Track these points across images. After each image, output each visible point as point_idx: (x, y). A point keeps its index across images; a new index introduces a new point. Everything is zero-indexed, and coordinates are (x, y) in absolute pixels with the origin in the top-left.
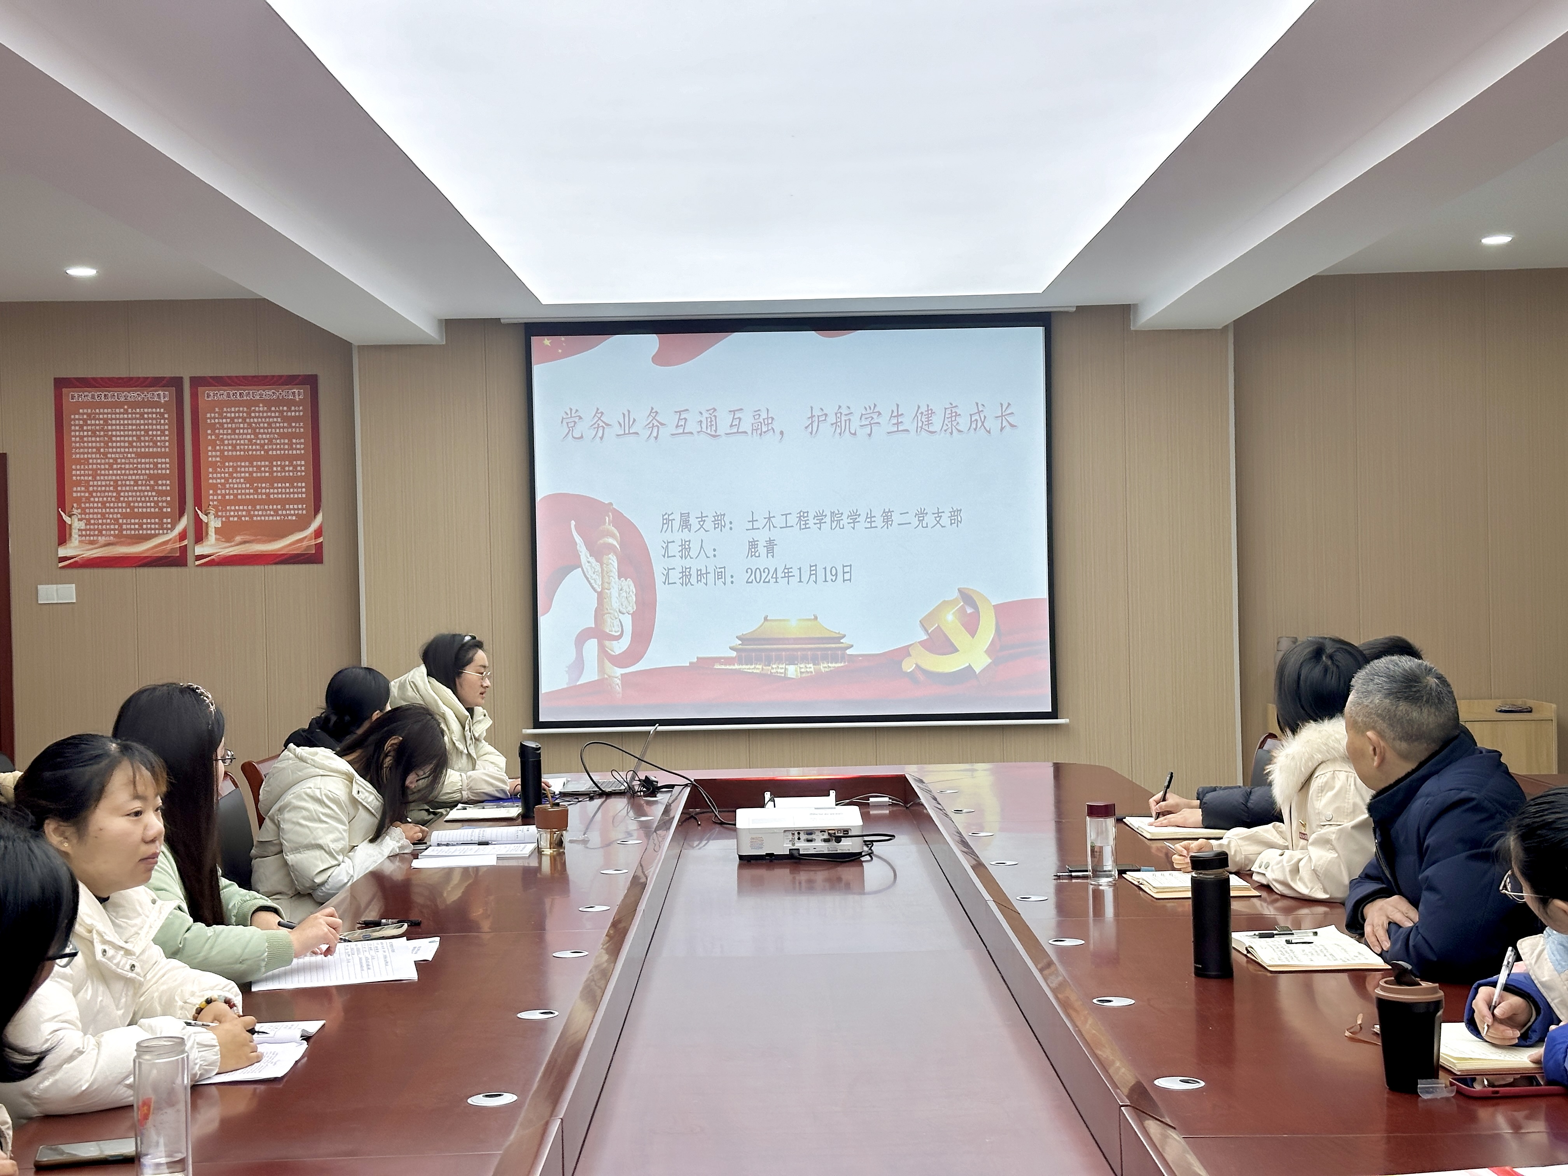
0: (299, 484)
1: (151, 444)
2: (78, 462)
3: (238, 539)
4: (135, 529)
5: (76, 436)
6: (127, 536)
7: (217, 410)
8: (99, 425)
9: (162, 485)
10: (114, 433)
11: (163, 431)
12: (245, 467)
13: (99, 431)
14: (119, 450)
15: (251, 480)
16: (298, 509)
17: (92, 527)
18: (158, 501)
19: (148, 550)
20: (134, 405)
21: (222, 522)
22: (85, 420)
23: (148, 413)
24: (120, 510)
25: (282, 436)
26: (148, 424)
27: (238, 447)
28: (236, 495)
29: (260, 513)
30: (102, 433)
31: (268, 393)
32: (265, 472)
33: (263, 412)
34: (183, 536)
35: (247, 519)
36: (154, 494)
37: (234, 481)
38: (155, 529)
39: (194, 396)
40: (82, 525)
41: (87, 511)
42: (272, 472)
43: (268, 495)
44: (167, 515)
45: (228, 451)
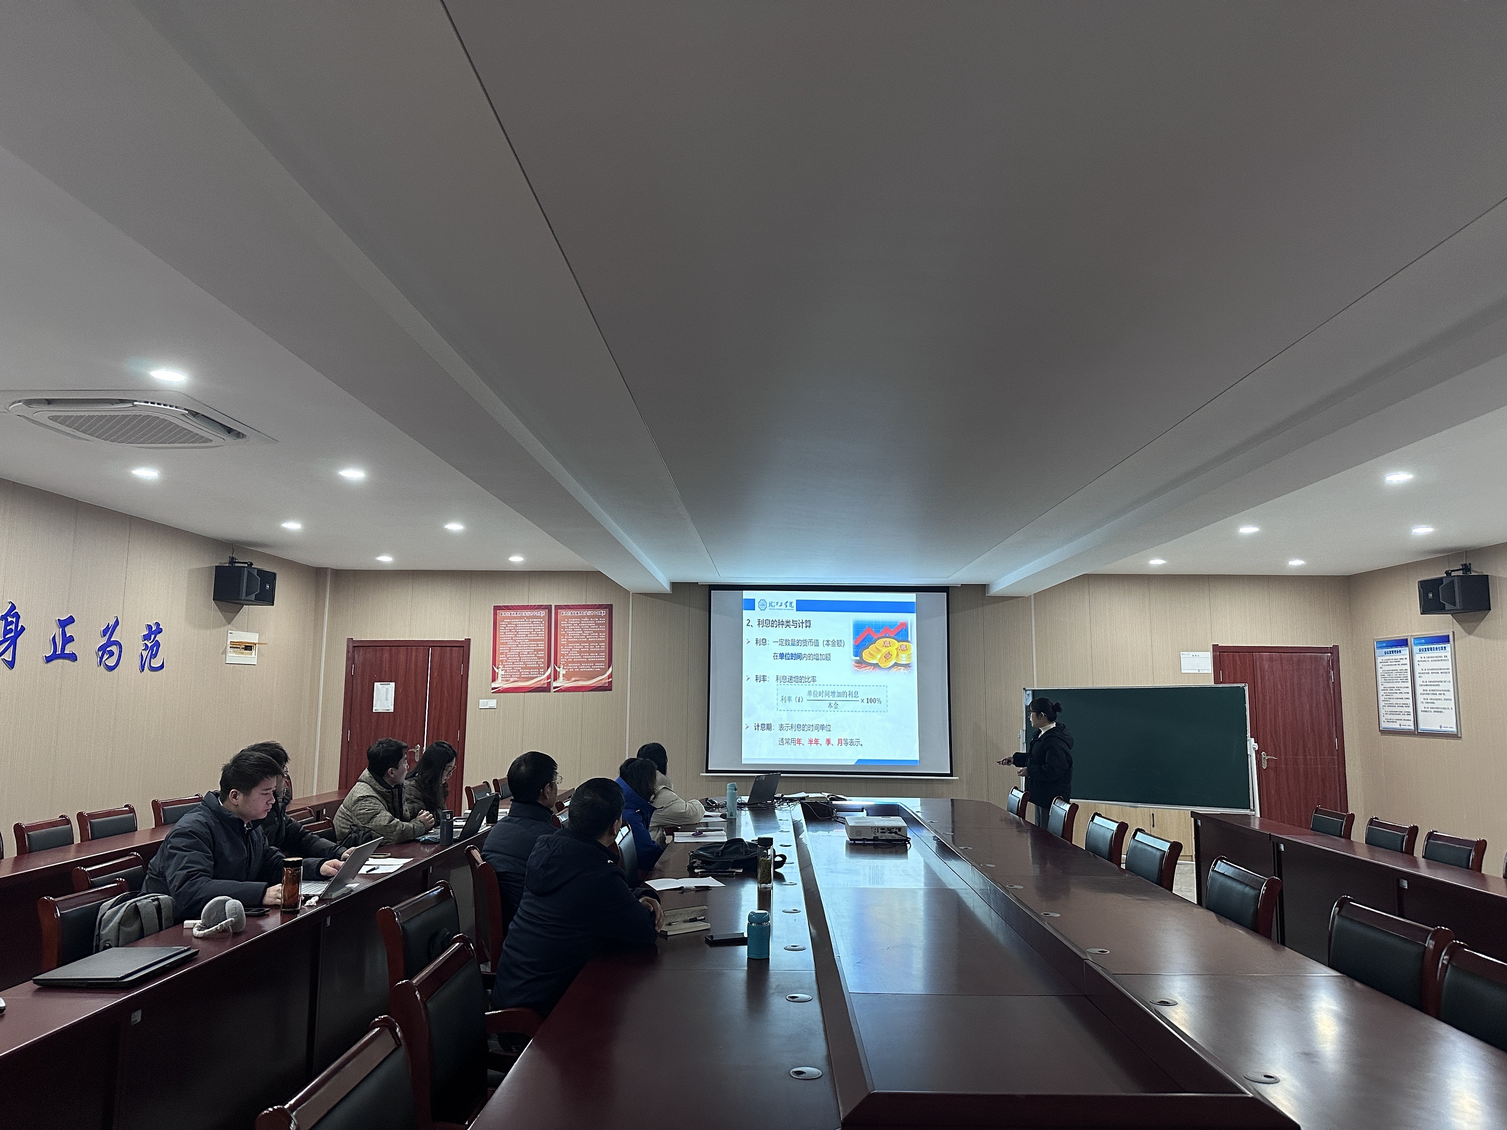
0: (602, 654)
1: (536, 635)
2: (503, 644)
3: (573, 679)
4: (527, 674)
5: (502, 632)
6: (523, 678)
7: (566, 620)
8: (513, 627)
9: (540, 654)
10: (519, 630)
11: (541, 629)
12: (578, 646)
13: (513, 629)
14: (521, 638)
15: (580, 652)
16: (601, 665)
17: (508, 673)
18: (538, 661)
19: (531, 684)
20: (528, 618)
21: (566, 672)
22: (507, 625)
23: (535, 622)
24: (521, 666)
25: (595, 632)
26: (535, 626)
27: (575, 637)
28: (573, 659)
29: (584, 667)
30: (514, 631)
31: (589, 613)
32: (587, 648)
33: (587, 621)
34: (549, 677)
35: (578, 670)
36: (536, 658)
37: (572, 652)
38: (536, 674)
39: (556, 614)
40: (503, 673)
41: (506, 666)
42: (589, 649)
43: (588, 659)
44: (542, 668)
45: (570, 639)
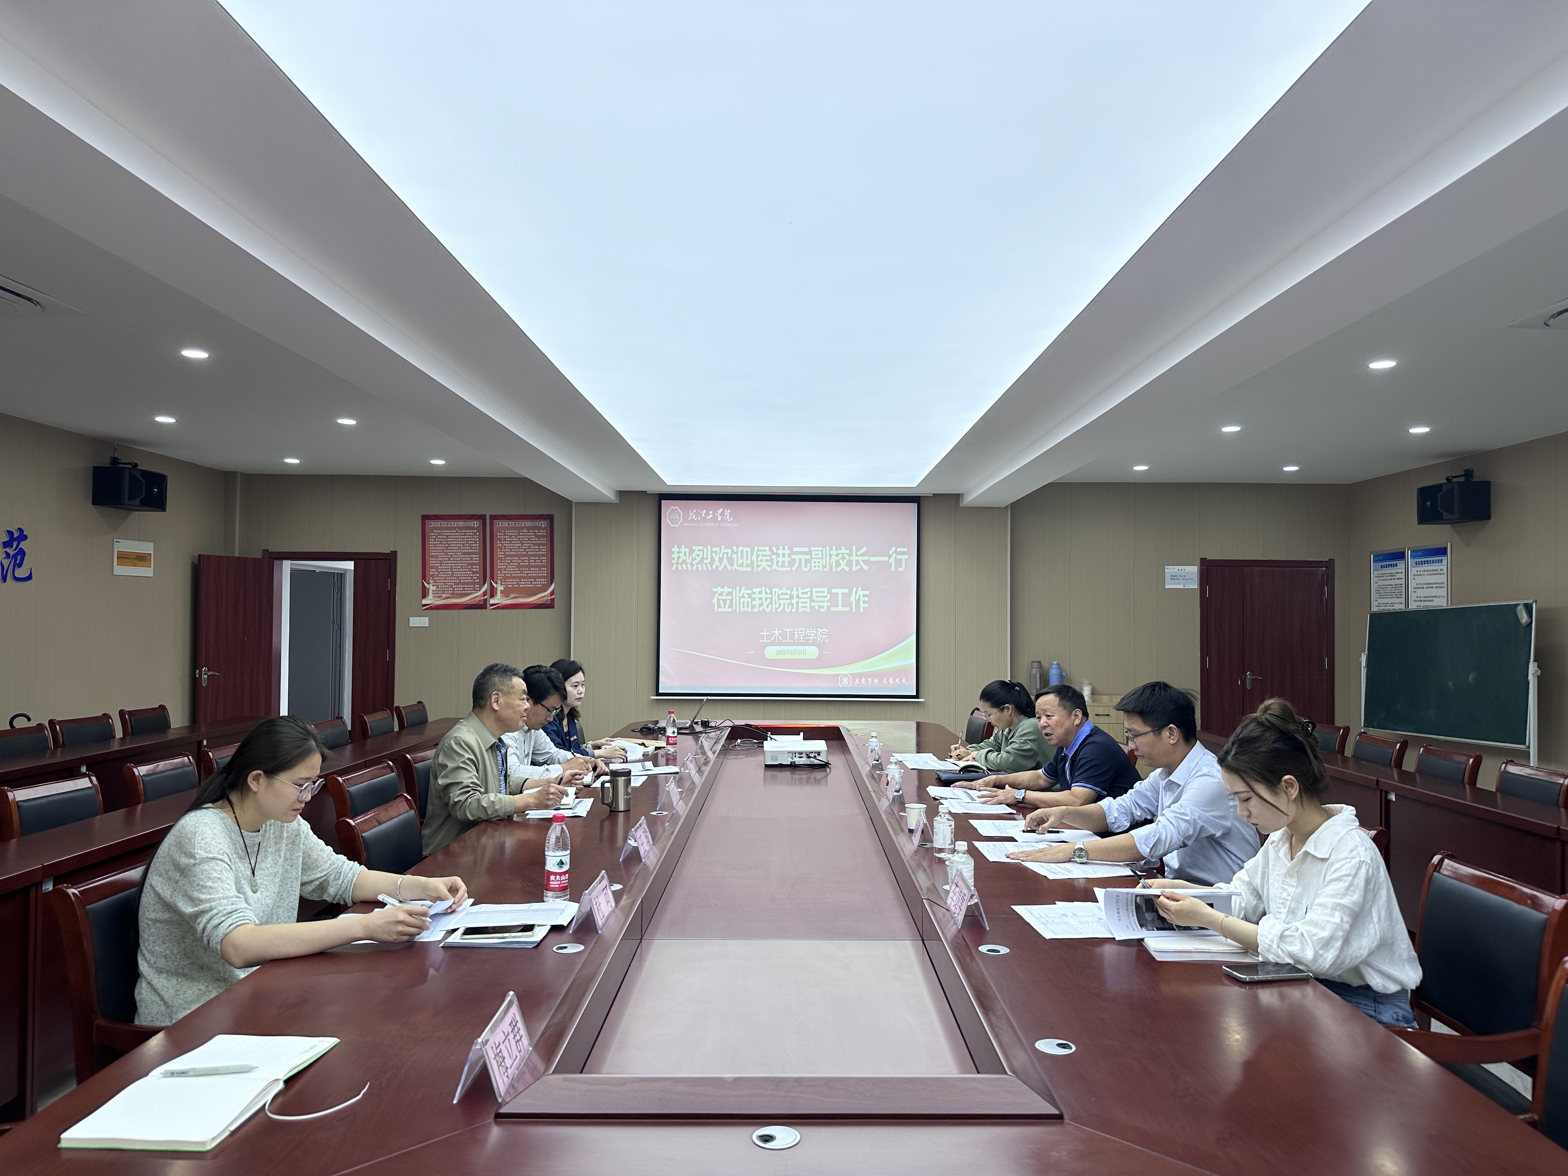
0: (543, 569)
1: (469, 548)
2: (433, 557)
3: (512, 596)
4: (461, 590)
5: (432, 544)
6: (456, 593)
7: (503, 531)
8: (444, 538)
9: (475, 568)
10: (451, 542)
11: (475, 541)
12: (516, 560)
14: (453, 551)
15: (519, 567)
16: (542, 581)
17: (439, 589)
18: (473, 577)
19: (467, 601)
20: (461, 528)
21: (504, 588)
22: (436, 536)
23: (468, 533)
24: (454, 581)
25: (535, 545)
26: (468, 538)
27: (513, 550)
28: (511, 574)
29: (524, 583)
30: (445, 542)
31: (529, 524)
32: (526, 562)
33: (526, 533)
34: (485, 594)
35: (517, 586)
36: (471, 573)
37: (510, 567)
38: (471, 591)
39: (492, 525)
40: (434, 588)
41: (437, 581)
42: (529, 563)
43: (527, 574)
44: (477, 583)
45: (508, 552)
